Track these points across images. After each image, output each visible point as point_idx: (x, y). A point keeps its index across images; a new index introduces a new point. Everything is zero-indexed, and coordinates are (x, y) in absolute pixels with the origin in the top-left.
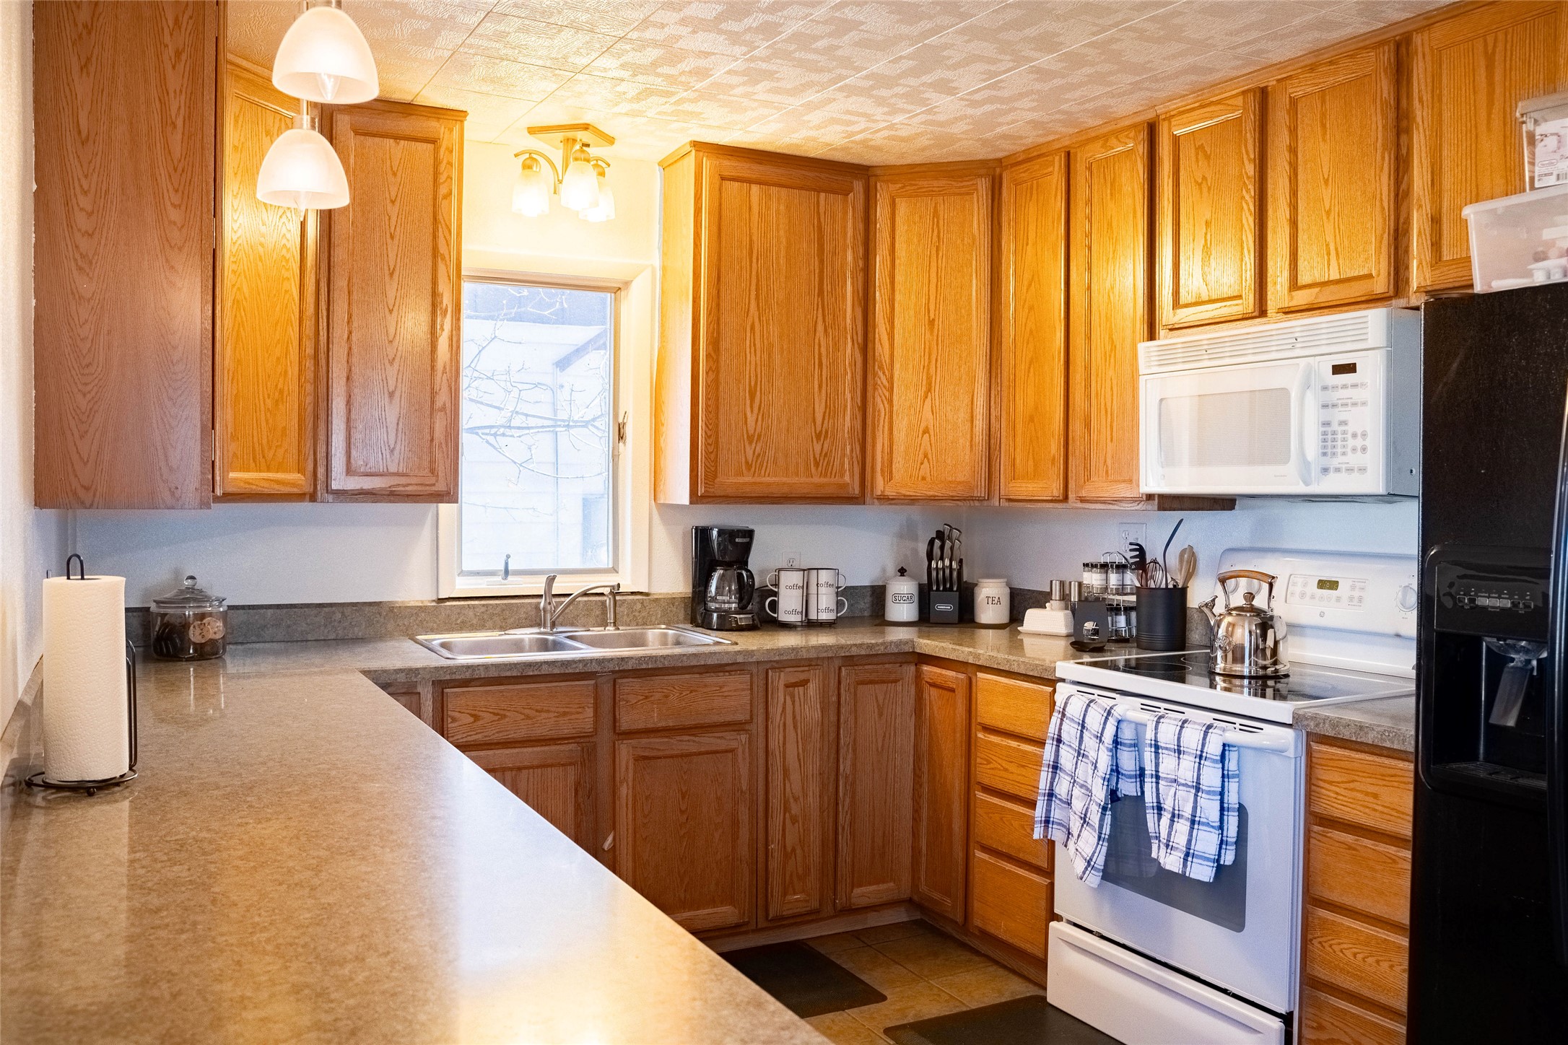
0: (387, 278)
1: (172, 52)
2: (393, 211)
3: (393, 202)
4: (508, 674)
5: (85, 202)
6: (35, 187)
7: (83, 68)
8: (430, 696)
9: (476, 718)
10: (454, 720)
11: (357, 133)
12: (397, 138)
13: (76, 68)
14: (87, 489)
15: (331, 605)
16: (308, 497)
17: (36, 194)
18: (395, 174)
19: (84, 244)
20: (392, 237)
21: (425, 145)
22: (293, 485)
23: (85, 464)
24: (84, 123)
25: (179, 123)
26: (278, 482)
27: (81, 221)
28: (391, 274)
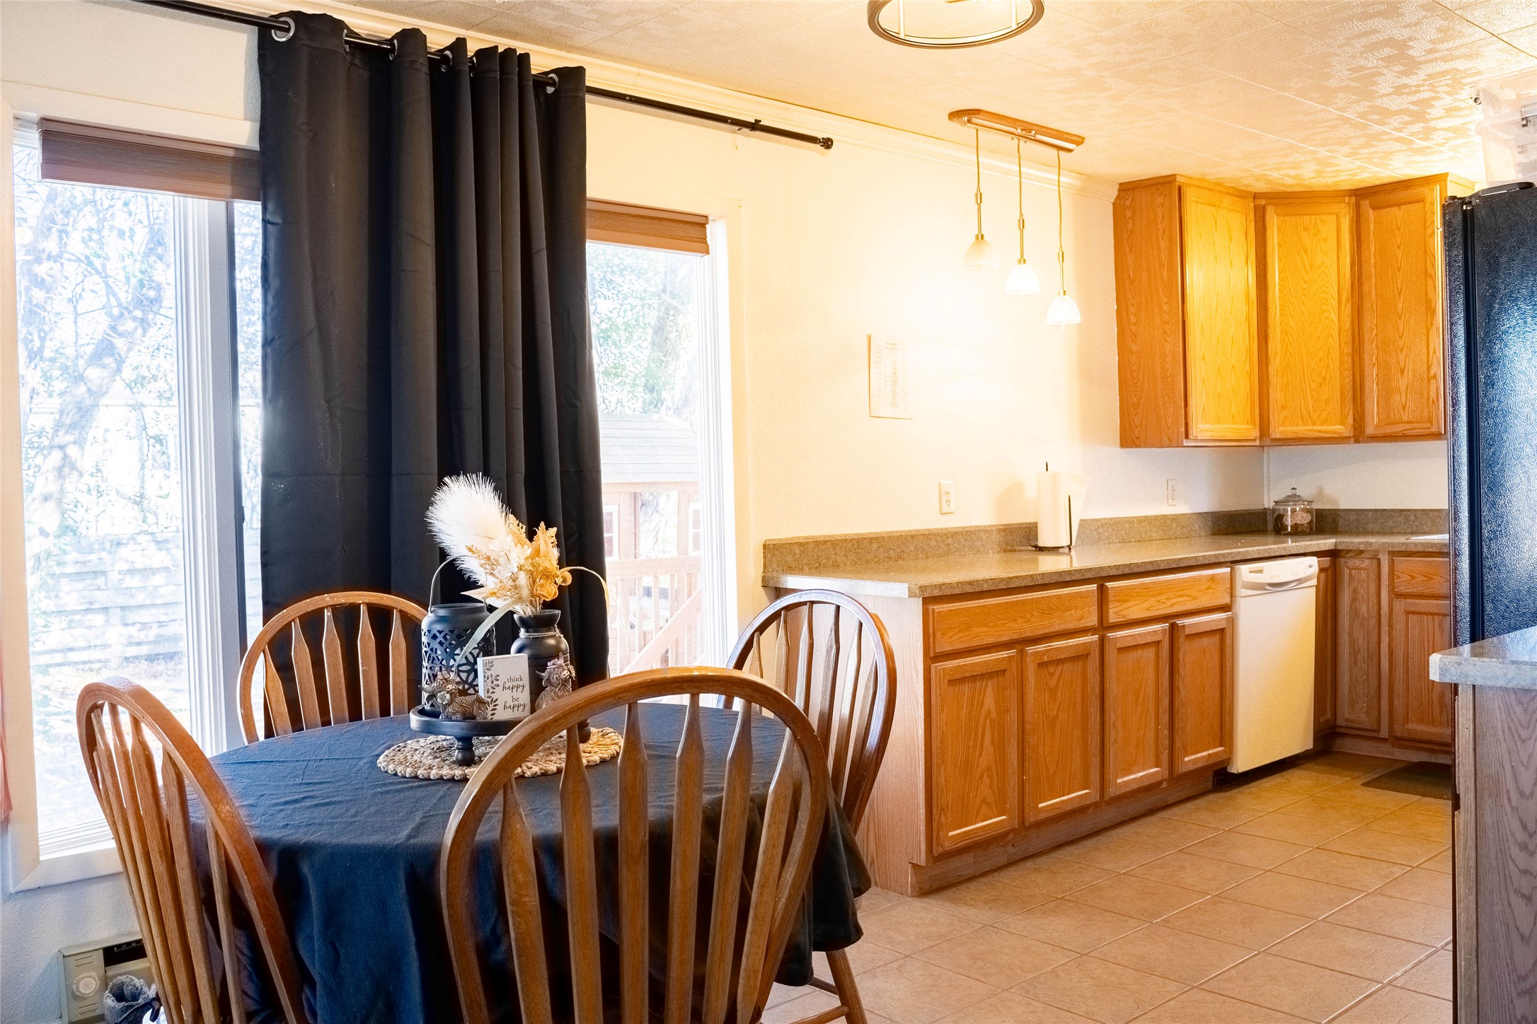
0: (1397, 297)
1: (1161, 232)
2: (1399, 253)
3: (1399, 247)
4: (1430, 550)
5: (1133, 310)
6: (1116, 307)
7: (1131, 250)
8: (1387, 561)
9: (1413, 578)
10: (1398, 577)
11: (1374, 209)
12: (1398, 205)
13: (1128, 251)
14: (1138, 438)
15: (1409, 510)
16: (1352, 440)
17: (1117, 311)
18: (1399, 229)
19: (1133, 328)
20: (1399, 270)
21: (1417, 205)
22: (1334, 433)
23: (1136, 427)
24: (1131, 274)
25: (1166, 265)
26: (1320, 431)
27: (1133, 319)
28: (1399, 294)
